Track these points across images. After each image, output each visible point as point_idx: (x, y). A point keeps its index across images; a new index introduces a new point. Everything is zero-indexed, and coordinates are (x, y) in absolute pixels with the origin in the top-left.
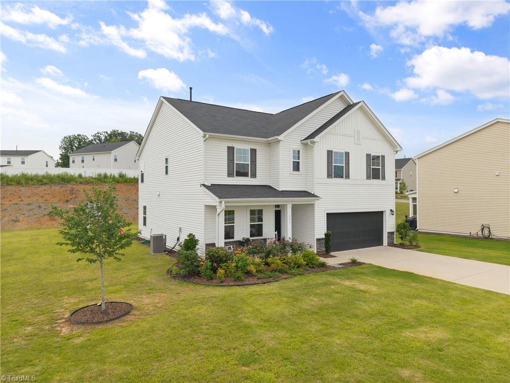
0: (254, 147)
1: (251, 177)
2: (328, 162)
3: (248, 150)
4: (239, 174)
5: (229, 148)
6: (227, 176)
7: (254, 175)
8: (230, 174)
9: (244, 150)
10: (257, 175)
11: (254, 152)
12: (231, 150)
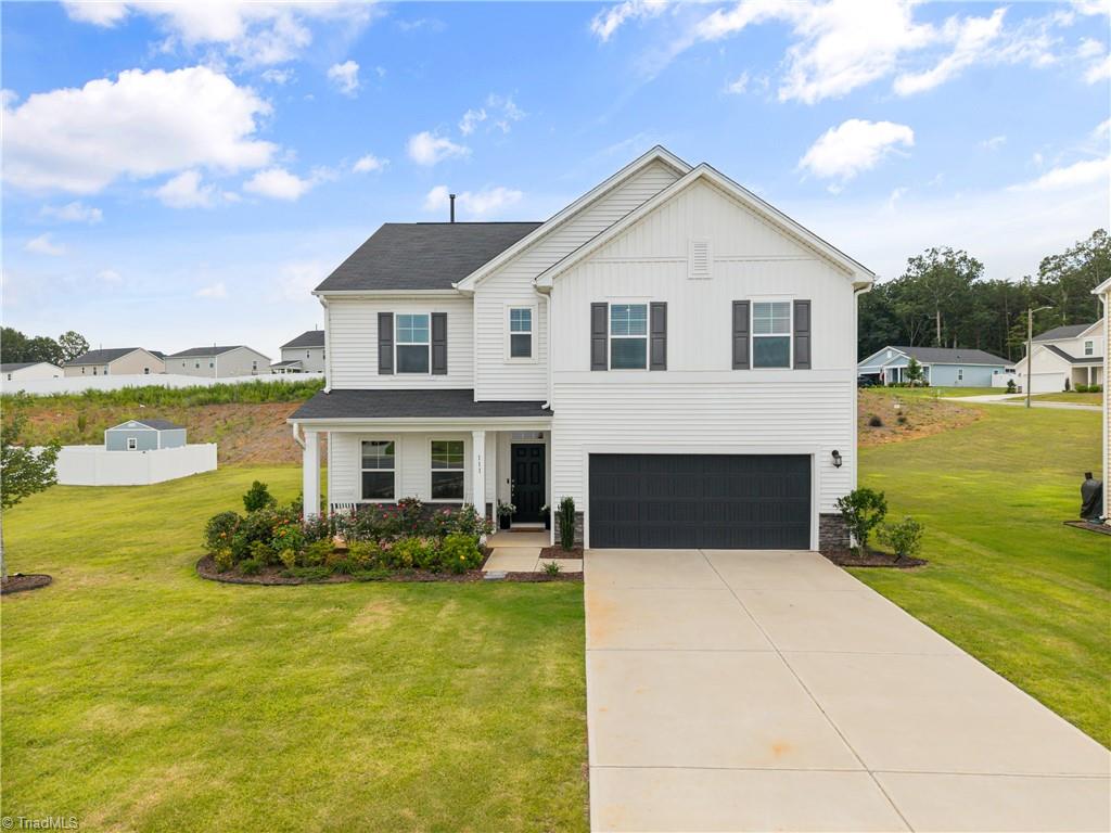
0: (440, 309)
1: (433, 373)
2: (594, 332)
3: (427, 316)
4: (405, 368)
5: (381, 316)
6: (377, 374)
7: (441, 368)
8: (385, 368)
9: (418, 318)
10: (449, 369)
11: (440, 320)
12: (385, 320)
